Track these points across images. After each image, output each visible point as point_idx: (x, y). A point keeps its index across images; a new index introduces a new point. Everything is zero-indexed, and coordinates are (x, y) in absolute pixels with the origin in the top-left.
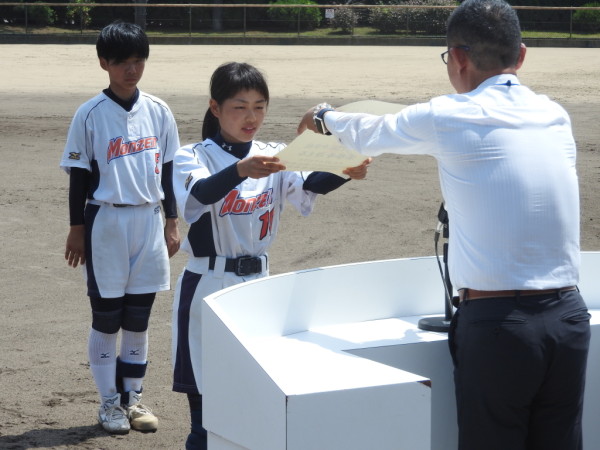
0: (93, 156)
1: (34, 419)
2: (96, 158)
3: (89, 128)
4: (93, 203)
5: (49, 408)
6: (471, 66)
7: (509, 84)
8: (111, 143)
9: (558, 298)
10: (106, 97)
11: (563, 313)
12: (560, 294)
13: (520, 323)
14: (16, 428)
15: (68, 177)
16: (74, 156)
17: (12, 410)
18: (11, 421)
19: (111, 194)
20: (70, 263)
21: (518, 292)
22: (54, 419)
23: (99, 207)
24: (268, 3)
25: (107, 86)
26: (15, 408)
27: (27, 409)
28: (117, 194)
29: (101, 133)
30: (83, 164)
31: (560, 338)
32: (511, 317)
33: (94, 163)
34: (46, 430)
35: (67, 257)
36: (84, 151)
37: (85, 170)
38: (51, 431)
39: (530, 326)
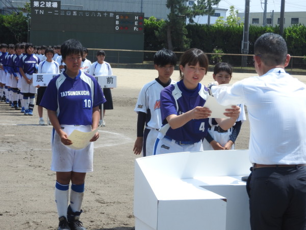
0: (148, 107)
1: (119, 222)
2: (150, 108)
3: (147, 95)
4: (148, 128)
5: (128, 219)
6: (263, 64)
7: (280, 72)
8: (156, 102)
9: (296, 169)
10: (156, 81)
11: (298, 175)
12: (297, 167)
13: (277, 179)
14: (110, 225)
15: (137, 115)
16: (140, 107)
17: (112, 218)
18: (109, 223)
19: (155, 124)
20: (135, 153)
21: (277, 165)
22: (128, 223)
23: (150, 130)
24: (303, 56)
25: (157, 77)
26: (114, 218)
27: (119, 218)
28: (157, 124)
29: (152, 97)
30: (143, 110)
31: (296, 187)
32: (272, 176)
33: (148, 110)
34: (123, 227)
35: (134, 150)
36: (144, 104)
37: (144, 113)
38: (125, 228)
39: (282, 180)
